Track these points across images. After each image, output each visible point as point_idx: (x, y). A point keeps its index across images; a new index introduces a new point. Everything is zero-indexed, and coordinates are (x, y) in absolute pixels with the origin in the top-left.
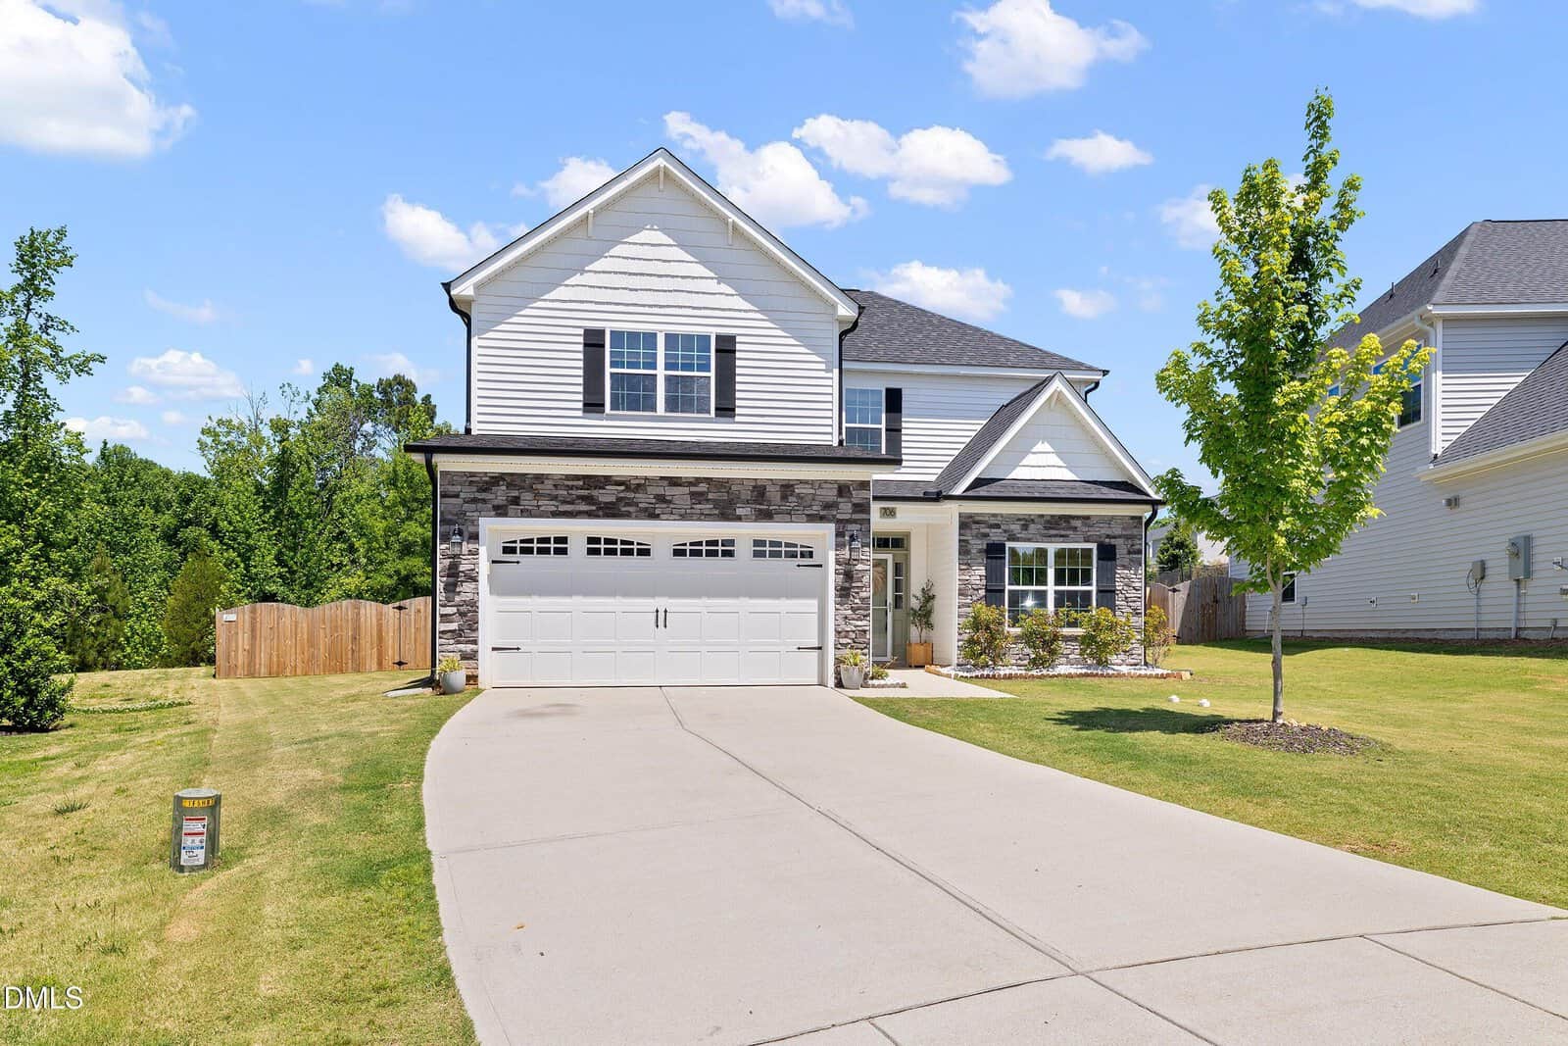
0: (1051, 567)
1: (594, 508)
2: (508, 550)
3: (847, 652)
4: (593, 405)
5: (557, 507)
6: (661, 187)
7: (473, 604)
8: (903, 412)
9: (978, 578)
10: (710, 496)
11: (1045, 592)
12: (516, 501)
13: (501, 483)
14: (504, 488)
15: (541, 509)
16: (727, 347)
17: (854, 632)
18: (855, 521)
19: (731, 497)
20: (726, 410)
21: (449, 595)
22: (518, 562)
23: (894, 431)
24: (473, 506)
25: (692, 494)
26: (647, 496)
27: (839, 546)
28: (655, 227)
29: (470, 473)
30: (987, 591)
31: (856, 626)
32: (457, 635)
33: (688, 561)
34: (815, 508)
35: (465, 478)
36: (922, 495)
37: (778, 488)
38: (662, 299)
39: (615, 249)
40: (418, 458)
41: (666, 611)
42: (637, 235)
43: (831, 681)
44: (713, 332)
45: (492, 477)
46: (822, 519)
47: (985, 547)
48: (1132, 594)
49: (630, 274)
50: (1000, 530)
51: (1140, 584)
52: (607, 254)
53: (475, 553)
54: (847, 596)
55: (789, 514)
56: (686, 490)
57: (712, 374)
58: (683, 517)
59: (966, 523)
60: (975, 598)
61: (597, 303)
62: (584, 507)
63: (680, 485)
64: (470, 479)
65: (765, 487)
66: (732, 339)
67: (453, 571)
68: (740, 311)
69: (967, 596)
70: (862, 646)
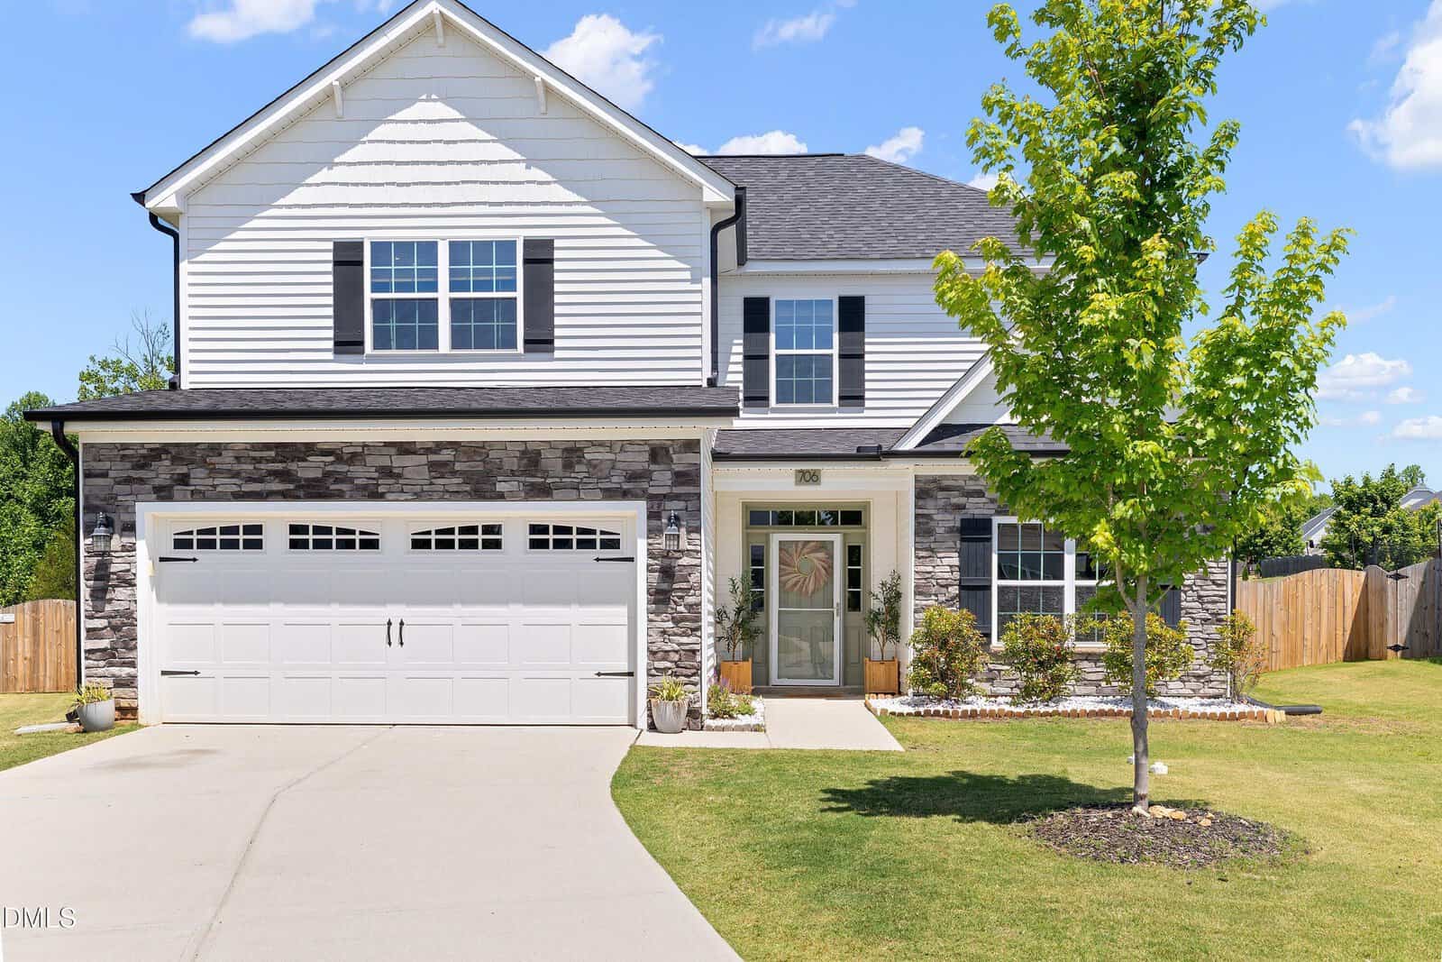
0: (1070, 553)
1: (292, 487)
2: (181, 544)
3: (665, 680)
4: (347, 344)
5: (240, 486)
6: (441, 40)
7: (129, 616)
8: (866, 330)
9: (948, 569)
10: (458, 467)
11: (1060, 590)
12: (184, 480)
13: (163, 456)
14: (167, 463)
15: (219, 489)
16: (540, 257)
17: (676, 652)
18: (677, 497)
19: (488, 466)
20: (540, 342)
21: (96, 603)
22: (195, 560)
23: (853, 358)
24: (127, 488)
25: (432, 466)
26: (366, 469)
27: (653, 532)
28: (434, 97)
29: (122, 444)
30: (962, 587)
31: (679, 644)
32: (109, 655)
33: (433, 554)
34: (615, 479)
35: (116, 452)
36: (855, 452)
37: (559, 453)
38: (446, 194)
39: (376, 130)
40: (45, 427)
41: (402, 624)
42: (408, 110)
43: (643, 722)
44: (519, 236)
45: (152, 450)
46: (625, 495)
47: (958, 524)
48: (1210, 590)
49: (398, 163)
50: (984, 500)
51: (1224, 576)
52: (365, 139)
53: (132, 548)
54: (666, 601)
55: (578, 489)
56: (423, 459)
57: (519, 294)
58: (419, 496)
59: (924, 491)
60: (942, 598)
61: (351, 206)
62: (276, 486)
63: (414, 453)
64: (121, 452)
65: (539, 453)
66: (548, 244)
67: (102, 573)
68: (560, 204)
69: (930, 595)
70: (689, 672)
